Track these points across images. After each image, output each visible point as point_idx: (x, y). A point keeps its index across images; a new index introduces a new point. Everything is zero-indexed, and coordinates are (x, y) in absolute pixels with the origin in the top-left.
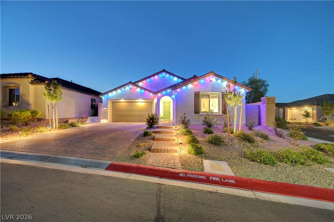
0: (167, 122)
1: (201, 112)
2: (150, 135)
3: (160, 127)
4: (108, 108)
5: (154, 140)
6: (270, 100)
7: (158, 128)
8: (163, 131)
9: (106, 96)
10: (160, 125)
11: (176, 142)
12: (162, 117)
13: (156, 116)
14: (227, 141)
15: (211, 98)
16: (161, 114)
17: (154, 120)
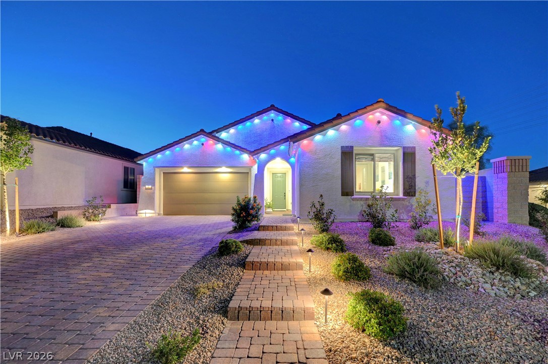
0: (280, 215)
1: (356, 192)
2: (237, 252)
3: (264, 226)
4: (154, 186)
5: (244, 267)
6: (517, 164)
7: (258, 230)
8: (271, 240)
9: (150, 159)
10: (263, 223)
11: (305, 272)
12: (269, 204)
13: (255, 202)
14: (449, 269)
15: (377, 161)
16: (267, 199)
17: (251, 211)
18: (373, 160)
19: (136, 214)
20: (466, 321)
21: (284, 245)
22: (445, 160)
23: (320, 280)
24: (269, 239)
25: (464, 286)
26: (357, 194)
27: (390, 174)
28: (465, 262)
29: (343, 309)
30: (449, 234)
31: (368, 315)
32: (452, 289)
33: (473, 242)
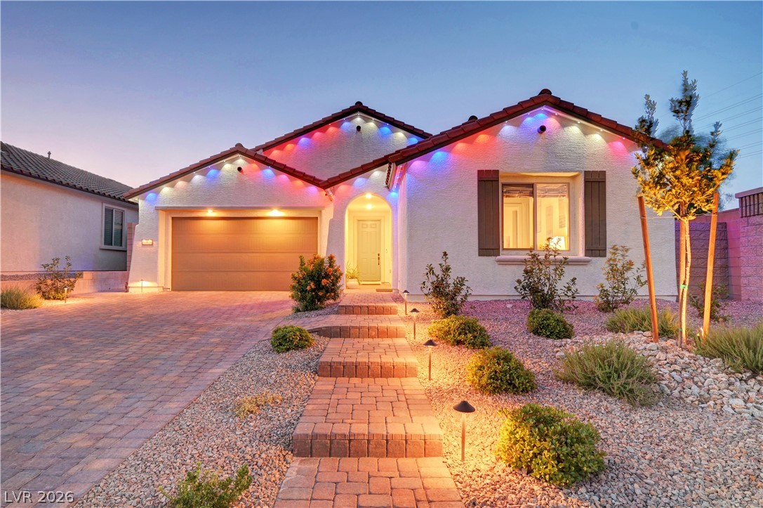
0: (372, 290)
1: (503, 249)
2: (303, 346)
3: (345, 307)
4: (157, 240)
5: (316, 372)
7: (337, 313)
8: (359, 328)
9: (151, 196)
10: (344, 301)
11: (421, 380)
12: (352, 272)
13: (331, 266)
14: (670, 375)
15: (540, 196)
16: (349, 263)
17: (324, 282)
18: (532, 194)
19: (126, 290)
20: (705, 457)
21: (382, 337)
22: (661, 188)
23: (448, 393)
24: (356, 327)
25: (697, 402)
26: (505, 252)
27: (561, 218)
28: (697, 363)
29: (490, 438)
30: (667, 317)
31: (538, 444)
32: (677, 407)
33: (709, 329)
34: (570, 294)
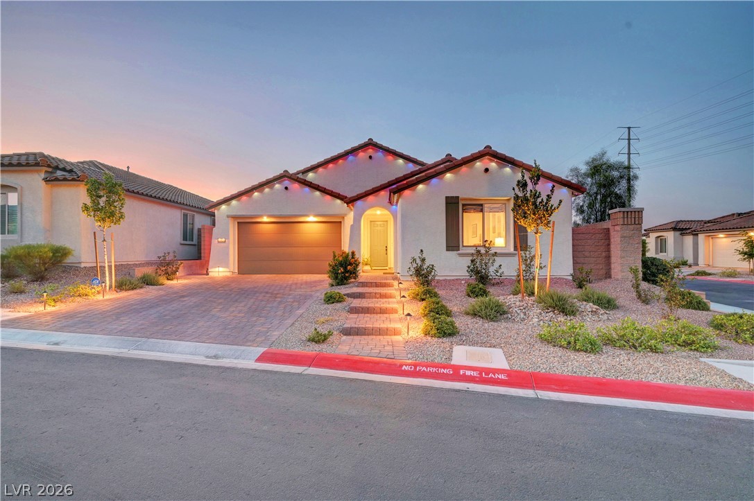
0: (380, 273)
1: (463, 246)
2: (341, 301)
3: (362, 283)
4: (228, 239)
5: (348, 311)
6: (629, 216)
7: (357, 286)
9: (224, 208)
11: (399, 315)
12: (366, 260)
13: (353, 258)
14: (516, 311)
15: (487, 212)
16: (364, 254)
17: (349, 267)
18: (482, 211)
19: (207, 274)
26: (464, 248)
34: (498, 274)
